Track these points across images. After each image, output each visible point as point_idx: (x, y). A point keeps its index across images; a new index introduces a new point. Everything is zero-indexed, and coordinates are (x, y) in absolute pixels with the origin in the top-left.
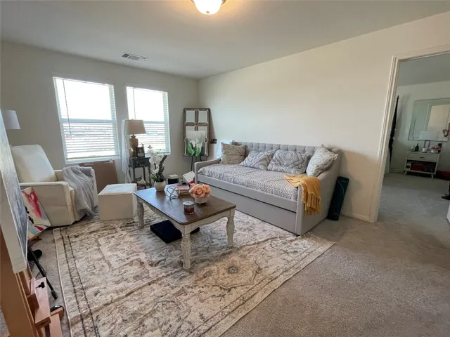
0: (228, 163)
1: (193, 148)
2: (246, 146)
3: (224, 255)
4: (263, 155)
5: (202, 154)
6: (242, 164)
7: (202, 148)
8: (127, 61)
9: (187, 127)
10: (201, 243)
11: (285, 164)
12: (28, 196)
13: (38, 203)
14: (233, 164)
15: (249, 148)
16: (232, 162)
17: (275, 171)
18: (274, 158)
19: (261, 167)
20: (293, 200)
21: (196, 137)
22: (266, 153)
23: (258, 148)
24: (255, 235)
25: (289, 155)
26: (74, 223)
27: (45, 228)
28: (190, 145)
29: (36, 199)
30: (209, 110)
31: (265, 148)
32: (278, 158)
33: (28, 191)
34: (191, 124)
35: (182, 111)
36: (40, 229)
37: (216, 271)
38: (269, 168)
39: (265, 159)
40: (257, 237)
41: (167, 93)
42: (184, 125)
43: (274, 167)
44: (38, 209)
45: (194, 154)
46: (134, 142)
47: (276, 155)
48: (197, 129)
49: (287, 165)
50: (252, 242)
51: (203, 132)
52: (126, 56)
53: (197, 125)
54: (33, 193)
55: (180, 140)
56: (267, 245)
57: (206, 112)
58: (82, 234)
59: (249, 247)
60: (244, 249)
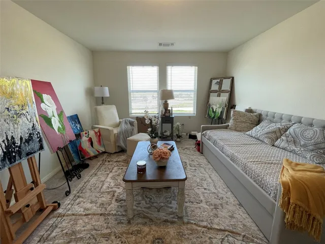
0: (236, 130)
1: (213, 111)
2: (260, 115)
3: (166, 221)
4: (274, 127)
5: (220, 118)
6: (248, 133)
7: (221, 112)
8: (162, 48)
9: (211, 94)
10: (162, 199)
11: (302, 143)
12: (96, 133)
13: (101, 137)
14: (241, 131)
15: (264, 116)
16: (239, 129)
17: (283, 149)
18: (288, 132)
19: (266, 140)
20: (271, 198)
21: (218, 102)
22: (279, 125)
23: (273, 118)
24: (216, 216)
25: (309, 133)
26: (114, 153)
27: (101, 152)
28: (211, 109)
29: (100, 135)
30: (233, 78)
31: (281, 119)
32: (293, 134)
33: (97, 130)
34: (215, 91)
35: (208, 81)
36: (98, 151)
37: (145, 233)
38: (277, 143)
39: (275, 132)
40: (216, 220)
41: (197, 67)
42: (210, 92)
43: (283, 144)
44: (99, 142)
45: (214, 117)
46: (166, 105)
47: (291, 130)
48: (219, 96)
49: (305, 146)
50: (205, 224)
51: (225, 98)
52: (160, 44)
53: (219, 92)
54: (99, 132)
55: (204, 104)
56: (220, 236)
57: (230, 80)
58: (112, 161)
59: (195, 227)
60: (189, 226)
